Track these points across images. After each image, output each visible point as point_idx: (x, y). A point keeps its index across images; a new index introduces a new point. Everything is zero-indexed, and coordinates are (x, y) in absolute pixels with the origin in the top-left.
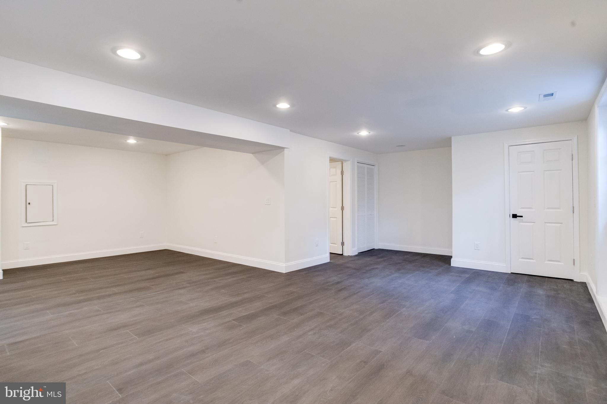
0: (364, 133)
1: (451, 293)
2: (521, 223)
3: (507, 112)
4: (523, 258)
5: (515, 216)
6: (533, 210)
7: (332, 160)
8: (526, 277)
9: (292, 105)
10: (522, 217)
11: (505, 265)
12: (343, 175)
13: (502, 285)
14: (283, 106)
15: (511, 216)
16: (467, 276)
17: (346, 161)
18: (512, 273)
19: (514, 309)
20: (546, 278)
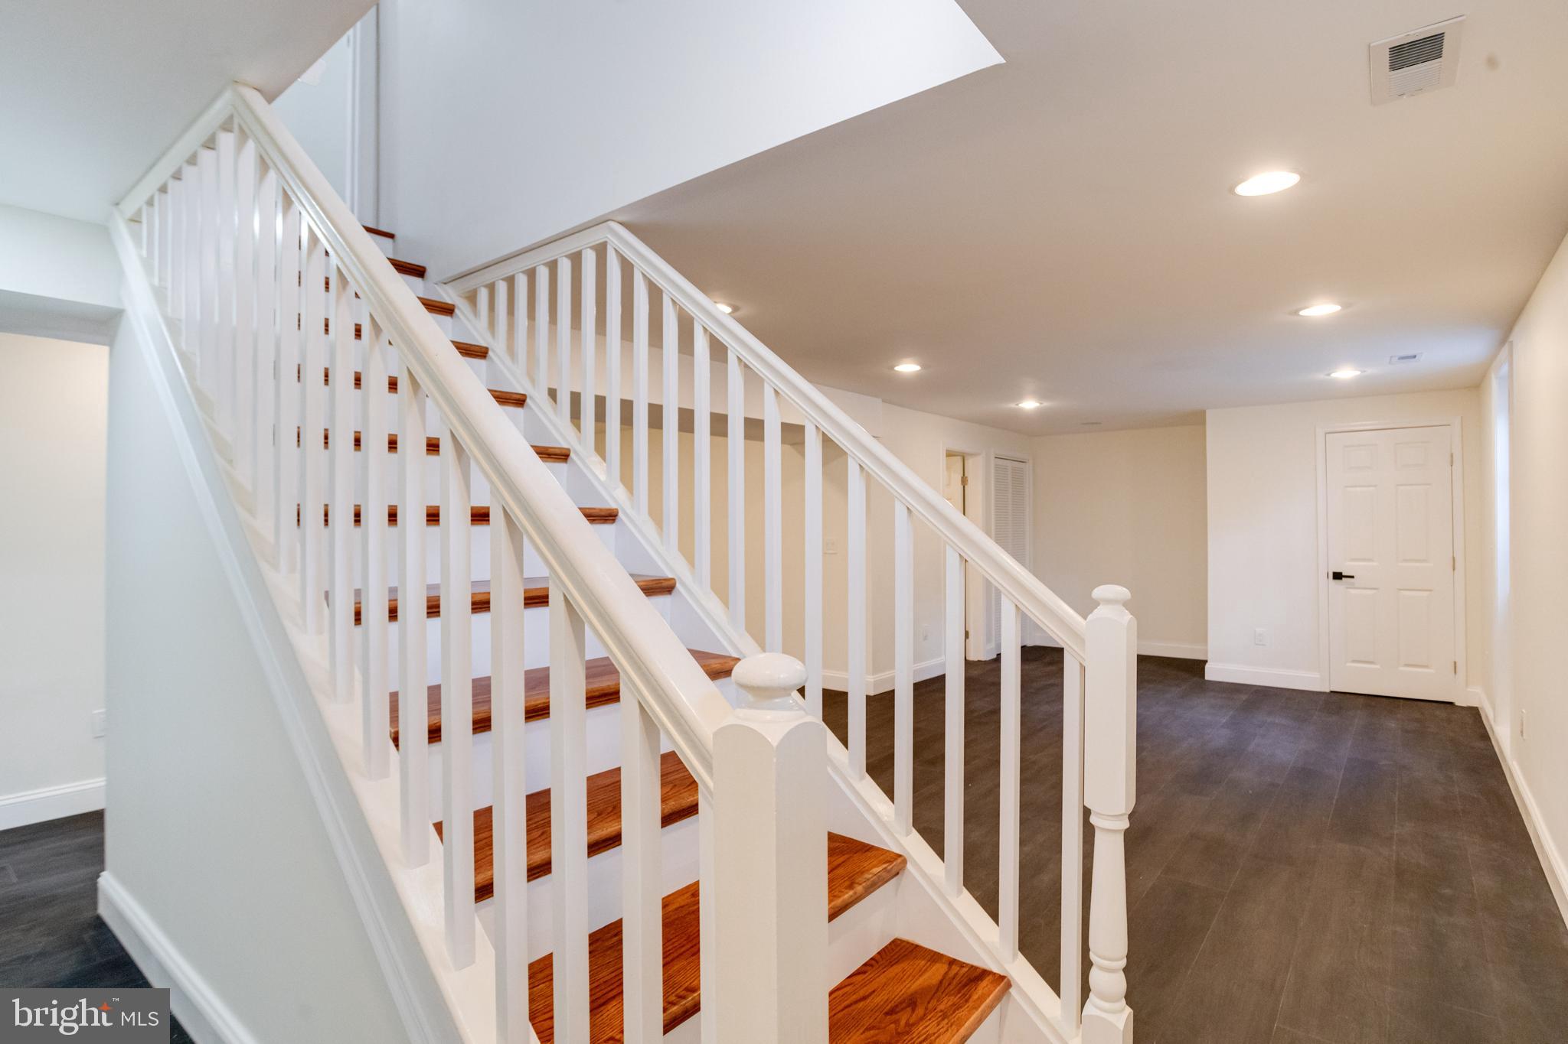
0: (1029, 405)
1: (1222, 726)
2: (1353, 591)
3: (1327, 377)
4: (1354, 661)
5: (1338, 576)
6: (1375, 564)
7: (950, 454)
8: (1361, 700)
9: (923, 366)
10: (1353, 577)
11: (1318, 676)
12: (966, 487)
13: (1317, 713)
14: (908, 368)
15: (1331, 576)
16: (1244, 697)
17: (972, 455)
18: (1332, 692)
19: (1346, 750)
20: (1402, 701)
